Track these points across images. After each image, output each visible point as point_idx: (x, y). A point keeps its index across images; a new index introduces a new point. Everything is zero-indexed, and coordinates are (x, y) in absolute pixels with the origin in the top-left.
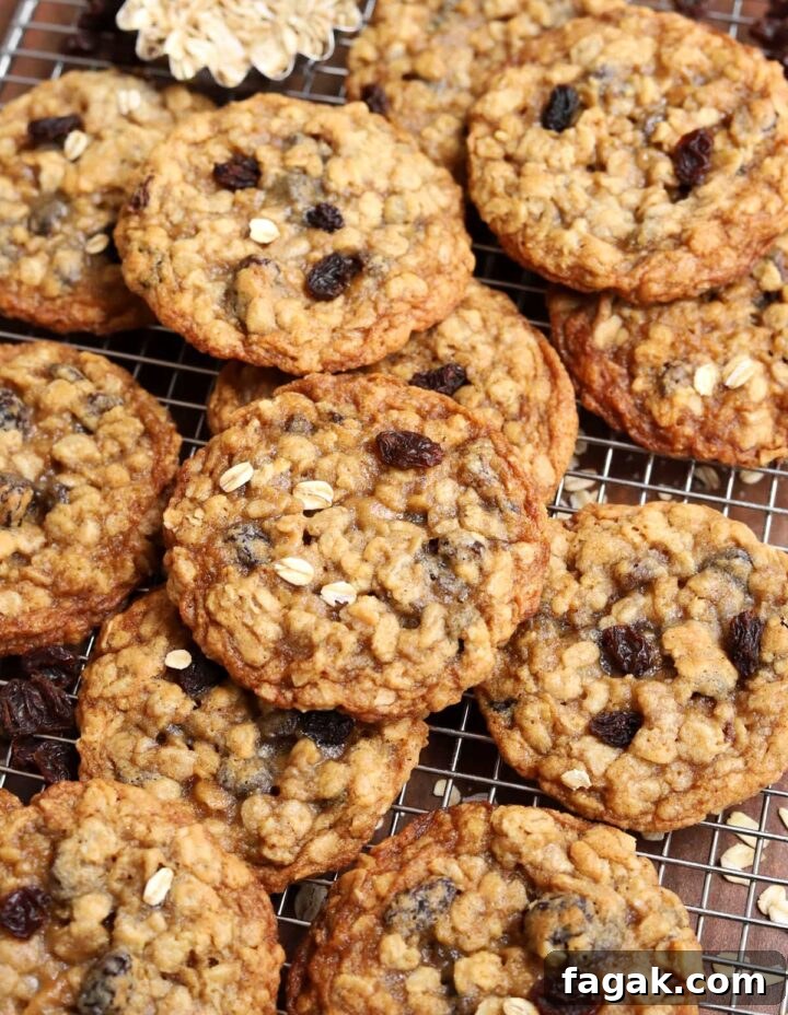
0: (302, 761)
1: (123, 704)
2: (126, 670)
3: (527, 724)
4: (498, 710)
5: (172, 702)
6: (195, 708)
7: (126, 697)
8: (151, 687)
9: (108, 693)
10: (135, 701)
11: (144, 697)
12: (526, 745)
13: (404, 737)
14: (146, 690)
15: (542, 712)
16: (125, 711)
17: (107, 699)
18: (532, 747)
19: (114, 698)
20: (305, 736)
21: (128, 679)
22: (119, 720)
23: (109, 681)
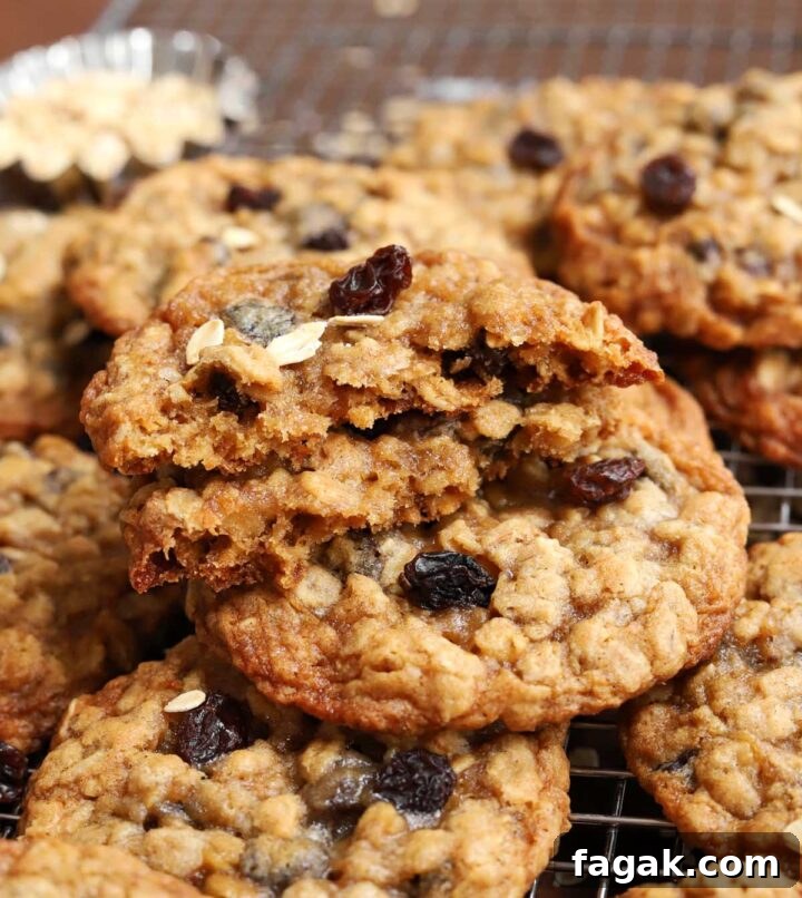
0: (376, 832)
1: (91, 787)
2: (97, 746)
3: (716, 775)
4: (669, 769)
5: (166, 772)
6: (203, 778)
7: (96, 777)
8: (134, 760)
9: (68, 777)
10: (111, 781)
11: (123, 774)
12: (719, 808)
13: (533, 798)
14: (127, 765)
15: (739, 756)
16: (93, 799)
17: (65, 786)
18: (728, 810)
19: (77, 781)
20: (378, 800)
21: (100, 754)
22: (85, 810)
23: (71, 762)
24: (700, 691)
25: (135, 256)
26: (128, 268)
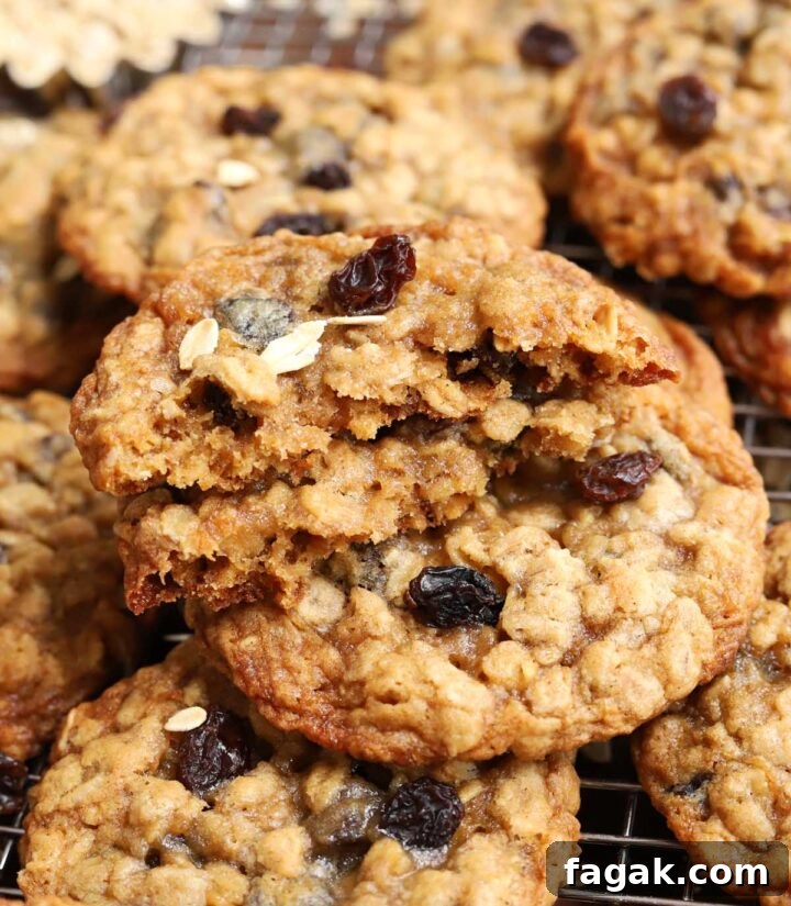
0: (381, 872)
1: (92, 816)
2: (97, 768)
3: (730, 805)
4: (682, 794)
5: (168, 802)
6: (205, 809)
7: (97, 804)
8: (135, 786)
9: (68, 803)
10: (112, 809)
11: (124, 801)
12: (732, 838)
13: (543, 830)
14: (128, 791)
15: (753, 785)
16: (95, 828)
17: (66, 813)
18: (742, 841)
19: (77, 808)
20: (382, 835)
21: (99, 779)
22: (86, 840)
23: (70, 786)
24: (715, 705)
25: (126, 197)
26: (119, 212)
